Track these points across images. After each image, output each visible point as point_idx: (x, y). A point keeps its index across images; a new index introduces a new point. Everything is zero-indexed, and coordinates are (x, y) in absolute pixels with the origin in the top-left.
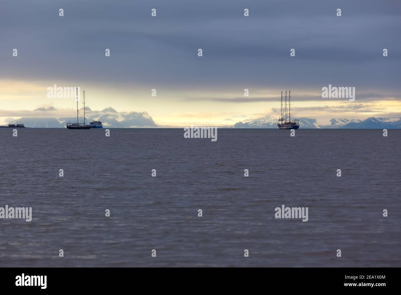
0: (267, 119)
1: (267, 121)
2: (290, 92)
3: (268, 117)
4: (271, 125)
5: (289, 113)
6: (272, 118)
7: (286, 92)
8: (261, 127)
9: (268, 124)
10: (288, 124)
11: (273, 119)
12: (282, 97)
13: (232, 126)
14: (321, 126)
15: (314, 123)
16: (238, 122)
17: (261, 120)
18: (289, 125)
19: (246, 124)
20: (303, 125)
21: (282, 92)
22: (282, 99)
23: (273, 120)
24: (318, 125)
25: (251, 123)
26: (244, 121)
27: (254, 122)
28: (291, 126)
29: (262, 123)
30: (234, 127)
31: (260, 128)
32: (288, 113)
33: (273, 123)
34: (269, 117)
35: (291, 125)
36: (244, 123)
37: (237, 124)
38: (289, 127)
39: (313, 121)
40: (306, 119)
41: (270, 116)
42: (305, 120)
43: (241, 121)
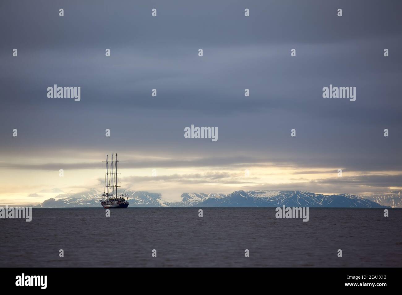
0: (92, 194)
1: (91, 197)
2: (117, 155)
3: (92, 191)
4: (97, 202)
5: (115, 184)
6: (97, 192)
7: (112, 155)
8: (82, 205)
9: (92, 201)
10: (113, 200)
11: (99, 193)
12: (107, 162)
13: (39, 205)
14: (168, 203)
15: (158, 200)
16: (48, 198)
17: (82, 196)
18: (115, 202)
19: (61, 201)
20: (142, 202)
21: (107, 155)
22: (107, 166)
23: (99, 195)
24: (164, 202)
25: (67, 200)
26: (57, 197)
27: (71, 199)
28: (117, 204)
29: (84, 200)
30: (42, 207)
31: (80, 207)
32: (114, 186)
33: (99, 200)
34: (95, 191)
35: (117, 202)
36: (57, 199)
37: (47, 202)
38: (114, 206)
39: (157, 196)
40: (147, 193)
41: (94, 189)
42: (145, 195)
43: (53, 198)
